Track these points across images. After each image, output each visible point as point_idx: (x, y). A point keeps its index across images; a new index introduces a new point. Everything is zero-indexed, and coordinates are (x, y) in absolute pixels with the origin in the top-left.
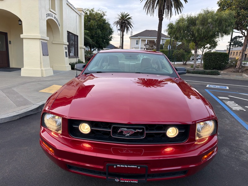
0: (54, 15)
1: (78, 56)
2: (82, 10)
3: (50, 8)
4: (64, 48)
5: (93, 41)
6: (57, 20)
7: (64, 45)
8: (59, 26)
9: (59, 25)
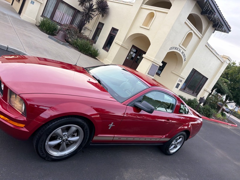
0: (182, 50)
1: (197, 95)
2: (228, 58)
3: (180, 44)
4: (178, 80)
5: (232, 93)
6: (184, 55)
7: (179, 77)
8: (183, 60)
9: (185, 60)
